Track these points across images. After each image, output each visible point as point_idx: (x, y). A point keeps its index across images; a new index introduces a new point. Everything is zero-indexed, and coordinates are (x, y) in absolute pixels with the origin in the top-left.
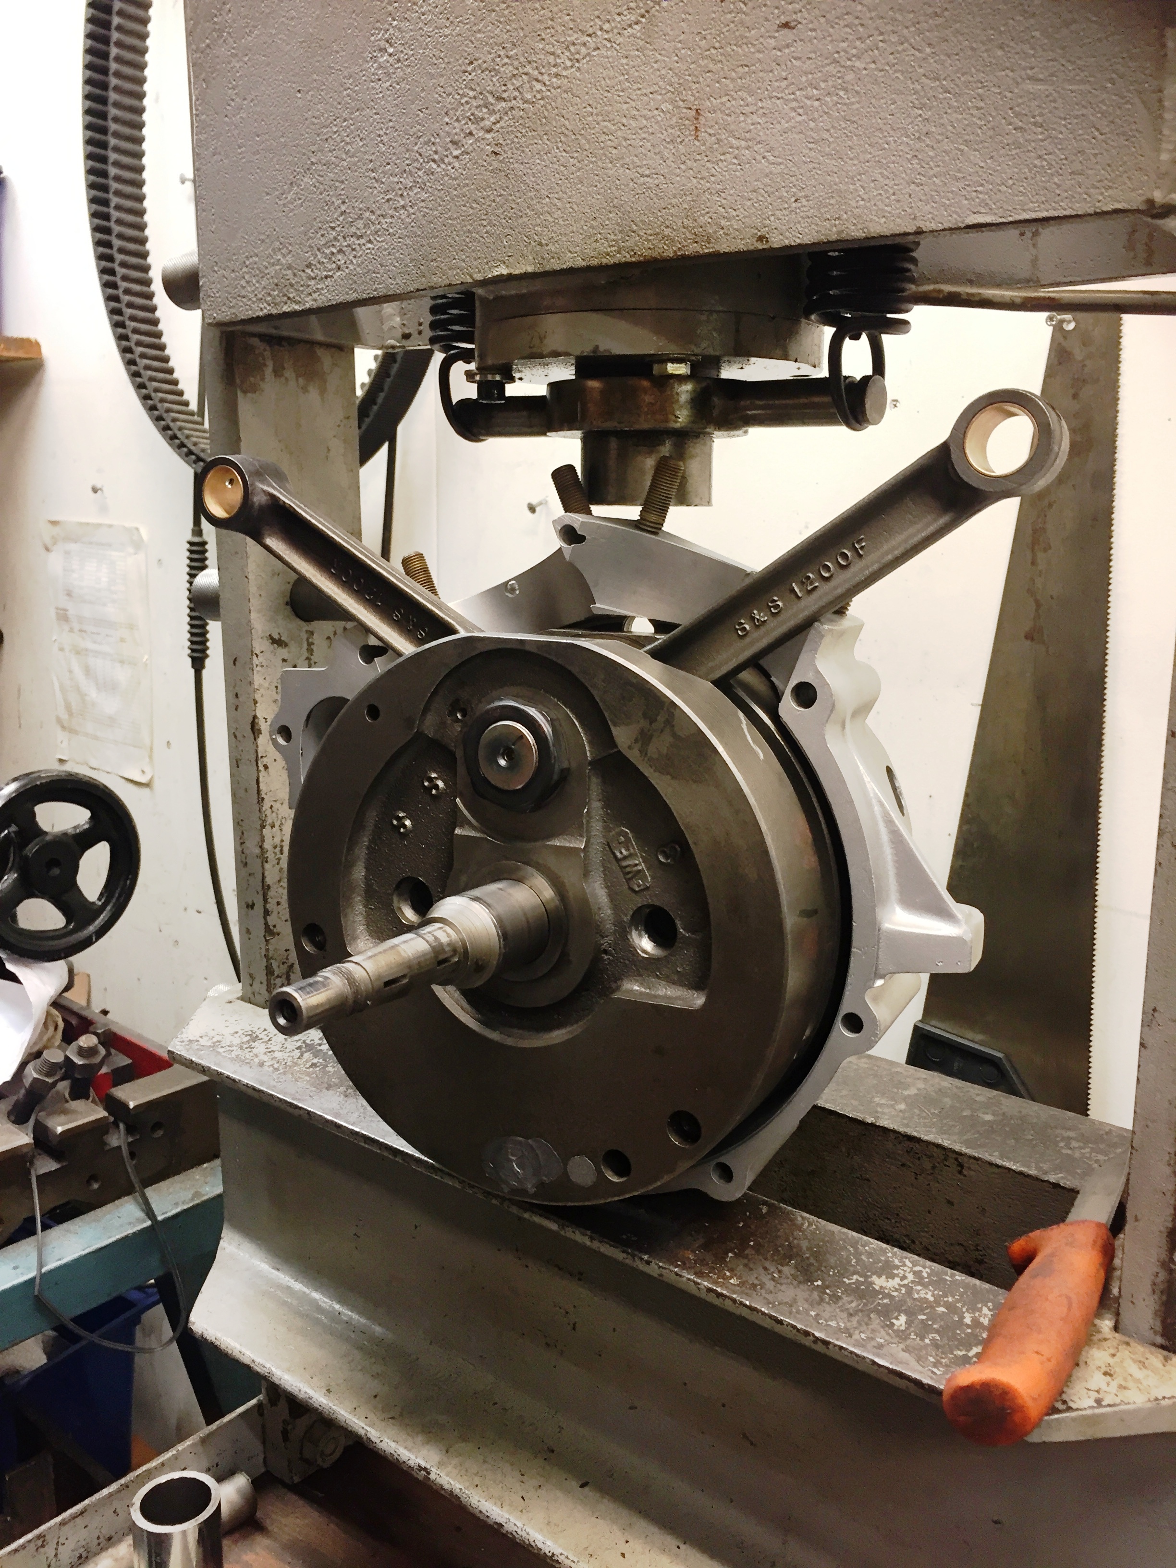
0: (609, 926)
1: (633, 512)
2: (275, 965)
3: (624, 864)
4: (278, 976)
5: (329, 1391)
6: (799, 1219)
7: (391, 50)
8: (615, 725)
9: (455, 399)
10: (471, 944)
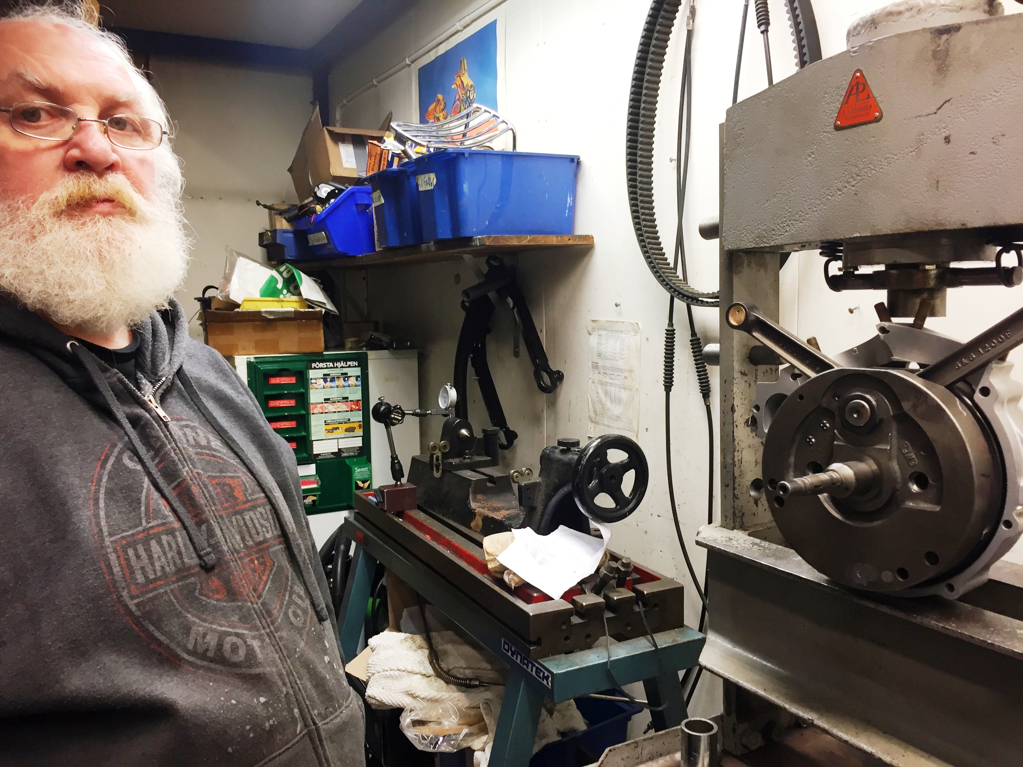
0: (899, 480)
1: (910, 320)
2: (737, 512)
3: (906, 455)
4: (738, 517)
6: (988, 613)
8: (902, 401)
9: (830, 275)
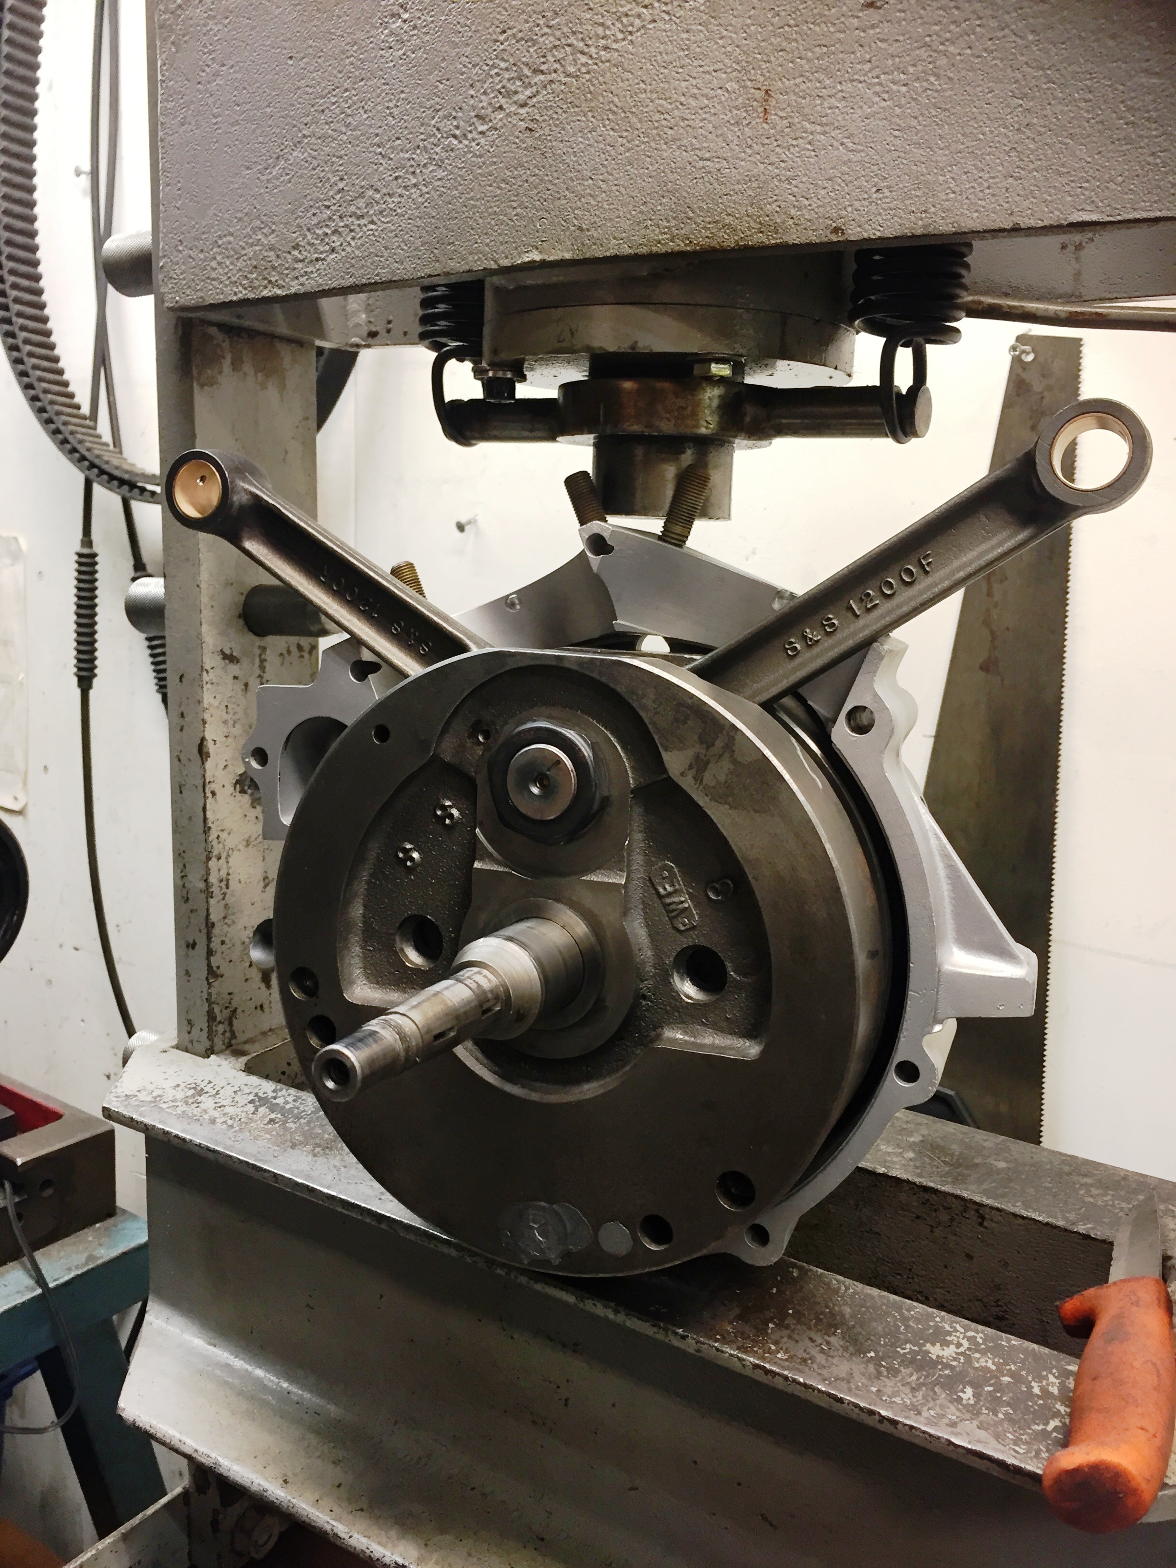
0: (649, 968)
1: (655, 525)
2: (217, 1010)
3: (668, 901)
4: (220, 1022)
5: (285, 1481)
6: (834, 1282)
7: (406, 16)
8: (666, 750)
9: (447, 399)
10: (514, 990)
